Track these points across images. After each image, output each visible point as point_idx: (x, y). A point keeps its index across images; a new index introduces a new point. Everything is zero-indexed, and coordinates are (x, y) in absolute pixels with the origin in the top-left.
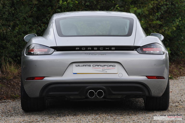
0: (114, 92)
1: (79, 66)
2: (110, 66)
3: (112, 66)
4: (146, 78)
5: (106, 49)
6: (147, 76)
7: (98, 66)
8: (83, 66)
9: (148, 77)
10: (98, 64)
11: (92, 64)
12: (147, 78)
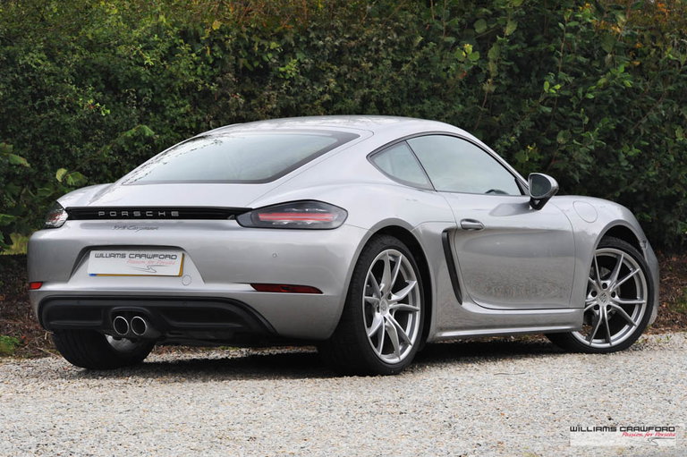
0: (175, 323)
1: (102, 256)
2: (166, 256)
3: (170, 257)
4: (249, 288)
5: (160, 214)
6: (252, 285)
7: (140, 256)
8: (110, 256)
9: (259, 287)
10: (142, 252)
11: (127, 253)
12: (253, 289)
